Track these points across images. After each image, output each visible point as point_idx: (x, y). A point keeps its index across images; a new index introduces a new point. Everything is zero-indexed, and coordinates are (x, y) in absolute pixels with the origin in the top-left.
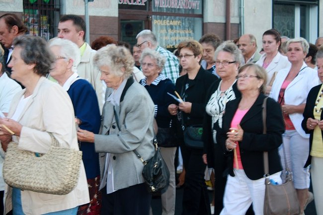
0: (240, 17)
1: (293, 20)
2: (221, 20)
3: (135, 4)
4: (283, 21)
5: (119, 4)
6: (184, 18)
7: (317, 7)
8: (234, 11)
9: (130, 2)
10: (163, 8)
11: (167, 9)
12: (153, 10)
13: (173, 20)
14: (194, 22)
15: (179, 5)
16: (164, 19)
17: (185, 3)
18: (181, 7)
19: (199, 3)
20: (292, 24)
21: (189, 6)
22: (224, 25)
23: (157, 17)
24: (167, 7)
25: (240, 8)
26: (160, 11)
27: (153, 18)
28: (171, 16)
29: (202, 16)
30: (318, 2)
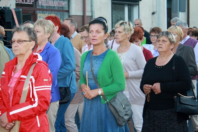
0: (92, 12)
1: (124, 14)
2: (81, 14)
3: (26, 3)
4: (118, 15)
5: (16, 3)
6: (57, 12)
7: (138, 6)
8: (88, 8)
9: (23, 2)
10: (44, 6)
11: (47, 6)
12: (38, 8)
13: (50, 14)
14: (63, 15)
15: (54, 4)
16: (44, 13)
17: (58, 3)
18: (56, 6)
19: (66, 3)
20: (123, 16)
21: (60, 5)
22: (82, 17)
23: (40, 12)
24: (46, 5)
25: (92, 6)
26: (42, 8)
27: (38, 12)
28: (49, 11)
29: (68, 11)
30: (139, 3)
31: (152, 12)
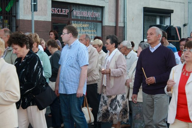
0: (124, 23)
2: (113, 24)
3: (61, 14)
5: (52, 14)
6: (91, 23)
7: (169, 18)
8: (121, 19)
9: (59, 13)
10: (78, 16)
12: (72, 18)
13: (84, 24)
14: (97, 25)
16: (79, 23)
17: (92, 14)
18: (89, 16)
19: (100, 14)
21: (94, 16)
22: (114, 27)
23: (74, 22)
24: (81, 16)
25: (124, 17)
26: (76, 18)
27: (72, 22)
28: (83, 21)
29: (101, 22)
30: (170, 15)
31: (184, 24)
